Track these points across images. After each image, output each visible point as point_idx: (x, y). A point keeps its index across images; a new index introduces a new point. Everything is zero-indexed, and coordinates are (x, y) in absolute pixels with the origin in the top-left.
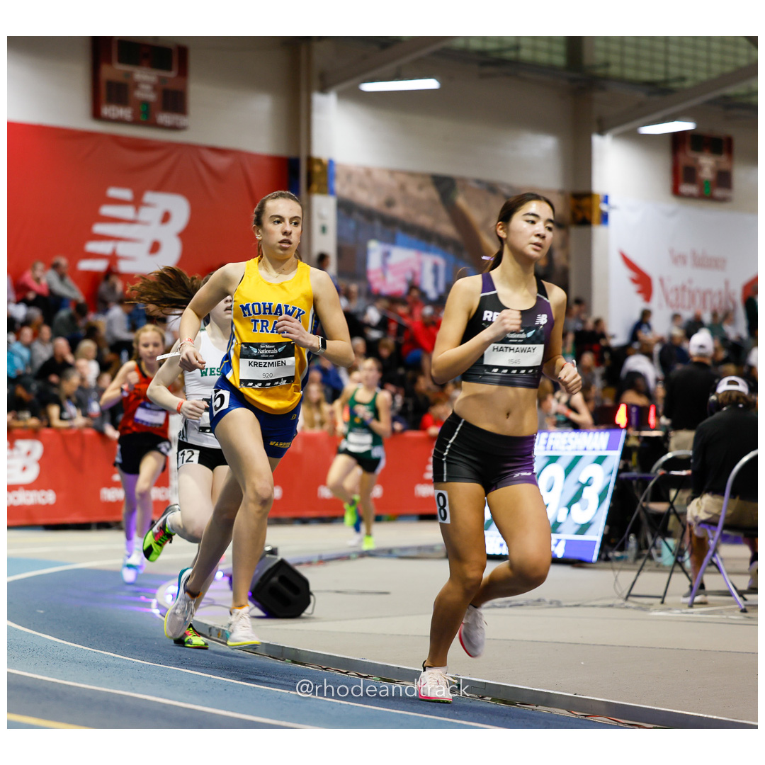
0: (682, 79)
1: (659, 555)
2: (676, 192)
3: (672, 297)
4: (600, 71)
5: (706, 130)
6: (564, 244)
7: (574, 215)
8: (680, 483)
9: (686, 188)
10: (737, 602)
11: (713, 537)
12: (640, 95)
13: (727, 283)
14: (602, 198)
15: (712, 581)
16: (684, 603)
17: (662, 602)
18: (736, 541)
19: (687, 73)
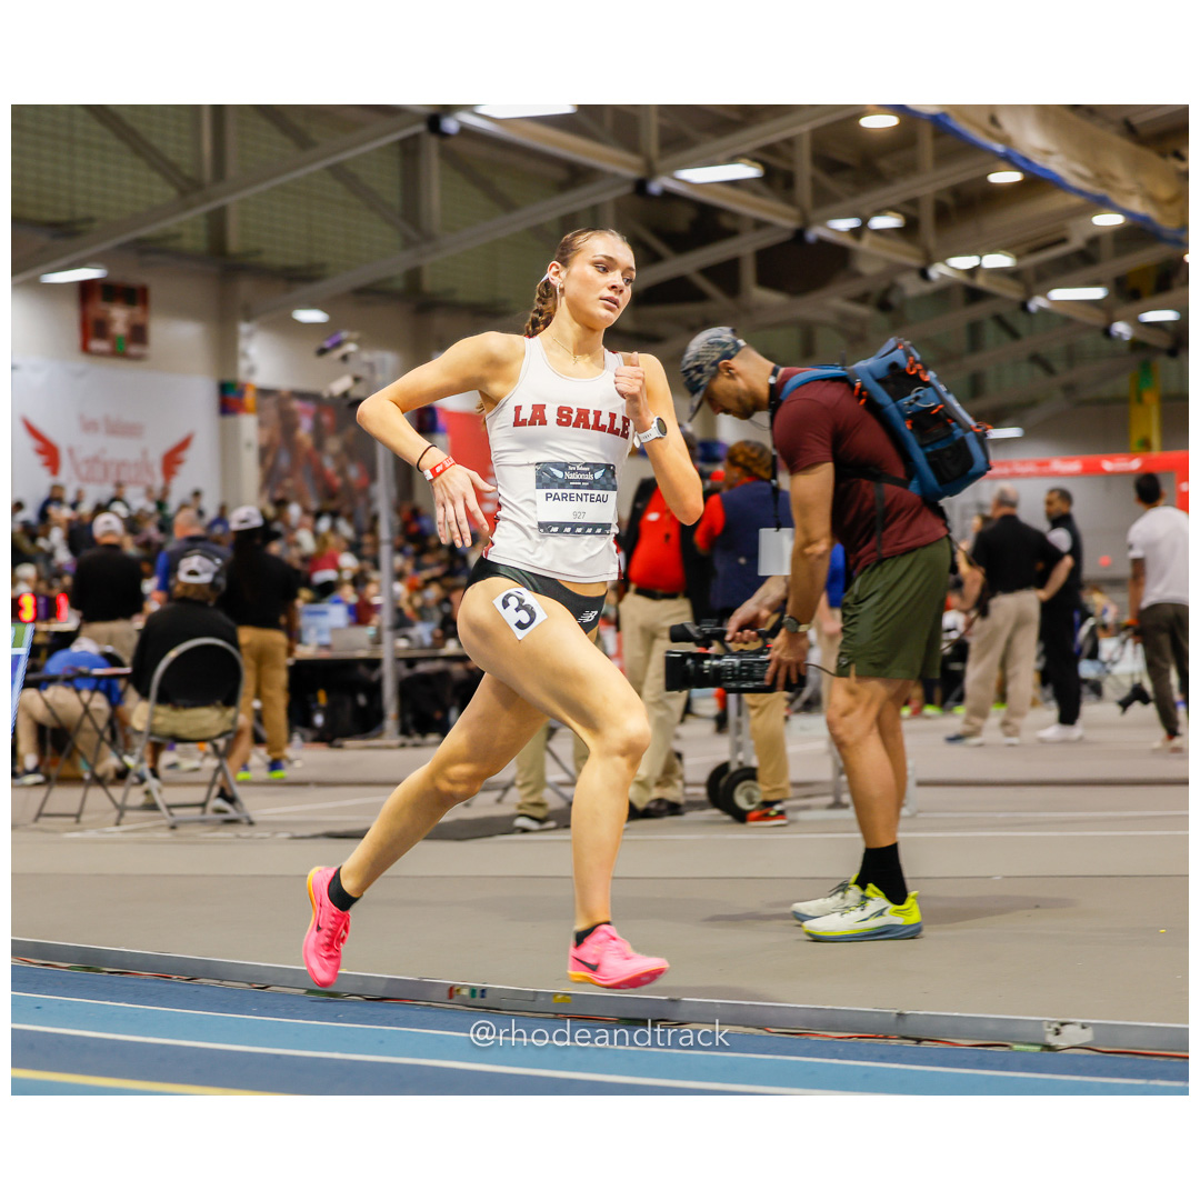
0: (90, 220)
2: (85, 348)
3: (84, 470)
5: (118, 278)
9: (97, 345)
10: (162, 818)
12: (42, 239)
13: (145, 453)
17: (78, 822)
19: (96, 213)
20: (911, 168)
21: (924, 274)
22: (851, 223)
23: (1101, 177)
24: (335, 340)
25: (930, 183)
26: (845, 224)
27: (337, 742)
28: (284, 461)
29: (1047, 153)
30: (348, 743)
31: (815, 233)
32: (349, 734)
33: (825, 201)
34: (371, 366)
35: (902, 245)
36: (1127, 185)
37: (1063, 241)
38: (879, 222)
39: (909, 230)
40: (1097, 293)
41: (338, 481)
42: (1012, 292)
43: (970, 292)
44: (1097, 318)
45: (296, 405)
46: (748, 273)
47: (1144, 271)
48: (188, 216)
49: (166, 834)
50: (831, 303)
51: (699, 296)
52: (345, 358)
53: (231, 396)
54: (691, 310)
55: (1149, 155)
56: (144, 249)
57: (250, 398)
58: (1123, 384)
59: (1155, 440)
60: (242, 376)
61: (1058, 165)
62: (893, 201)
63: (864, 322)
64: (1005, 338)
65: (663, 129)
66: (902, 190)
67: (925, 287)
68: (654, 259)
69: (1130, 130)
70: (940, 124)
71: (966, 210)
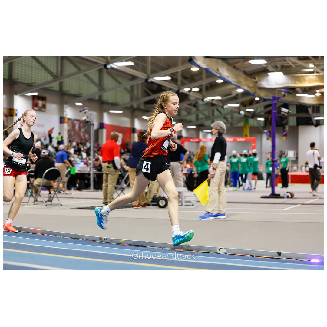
0: (35, 83)
1: (27, 193)
4: (16, 81)
5: (41, 95)
6: (7, 121)
7: (9, 114)
8: (32, 176)
9: (36, 108)
10: (44, 204)
11: (40, 189)
12: (25, 86)
13: (44, 131)
14: (16, 110)
15: (39, 199)
16: (32, 204)
17: (28, 204)
18: (45, 190)
19: (36, 82)
20: (201, 79)
21: (203, 100)
22: (189, 89)
23: (239, 82)
24: (83, 109)
25: (205, 82)
26: (187, 90)
27: (81, 190)
28: (73, 133)
29: (228, 77)
30: (83, 190)
31: (181, 91)
32: (84, 188)
33: (184, 85)
34: (90, 114)
35: (199, 94)
36: (244, 84)
37: (231, 94)
38: (194, 89)
39: (200, 91)
40: (238, 105)
41: (83, 138)
42: (220, 104)
43: (212, 104)
44: (237, 110)
45: (75, 122)
47: (246, 101)
48: (55, 83)
49: (45, 207)
50: (184, 105)
52: (85, 113)
53: (62, 120)
55: (249, 78)
56: (45, 89)
57: (66, 120)
58: (242, 124)
59: (248, 135)
60: (65, 116)
61: (230, 79)
62: (197, 85)
63: (190, 109)
64: (219, 114)
65: (151, 69)
66: (199, 83)
67: (203, 103)
68: (149, 95)
69: (245, 73)
70: (207, 70)
71: (212, 87)
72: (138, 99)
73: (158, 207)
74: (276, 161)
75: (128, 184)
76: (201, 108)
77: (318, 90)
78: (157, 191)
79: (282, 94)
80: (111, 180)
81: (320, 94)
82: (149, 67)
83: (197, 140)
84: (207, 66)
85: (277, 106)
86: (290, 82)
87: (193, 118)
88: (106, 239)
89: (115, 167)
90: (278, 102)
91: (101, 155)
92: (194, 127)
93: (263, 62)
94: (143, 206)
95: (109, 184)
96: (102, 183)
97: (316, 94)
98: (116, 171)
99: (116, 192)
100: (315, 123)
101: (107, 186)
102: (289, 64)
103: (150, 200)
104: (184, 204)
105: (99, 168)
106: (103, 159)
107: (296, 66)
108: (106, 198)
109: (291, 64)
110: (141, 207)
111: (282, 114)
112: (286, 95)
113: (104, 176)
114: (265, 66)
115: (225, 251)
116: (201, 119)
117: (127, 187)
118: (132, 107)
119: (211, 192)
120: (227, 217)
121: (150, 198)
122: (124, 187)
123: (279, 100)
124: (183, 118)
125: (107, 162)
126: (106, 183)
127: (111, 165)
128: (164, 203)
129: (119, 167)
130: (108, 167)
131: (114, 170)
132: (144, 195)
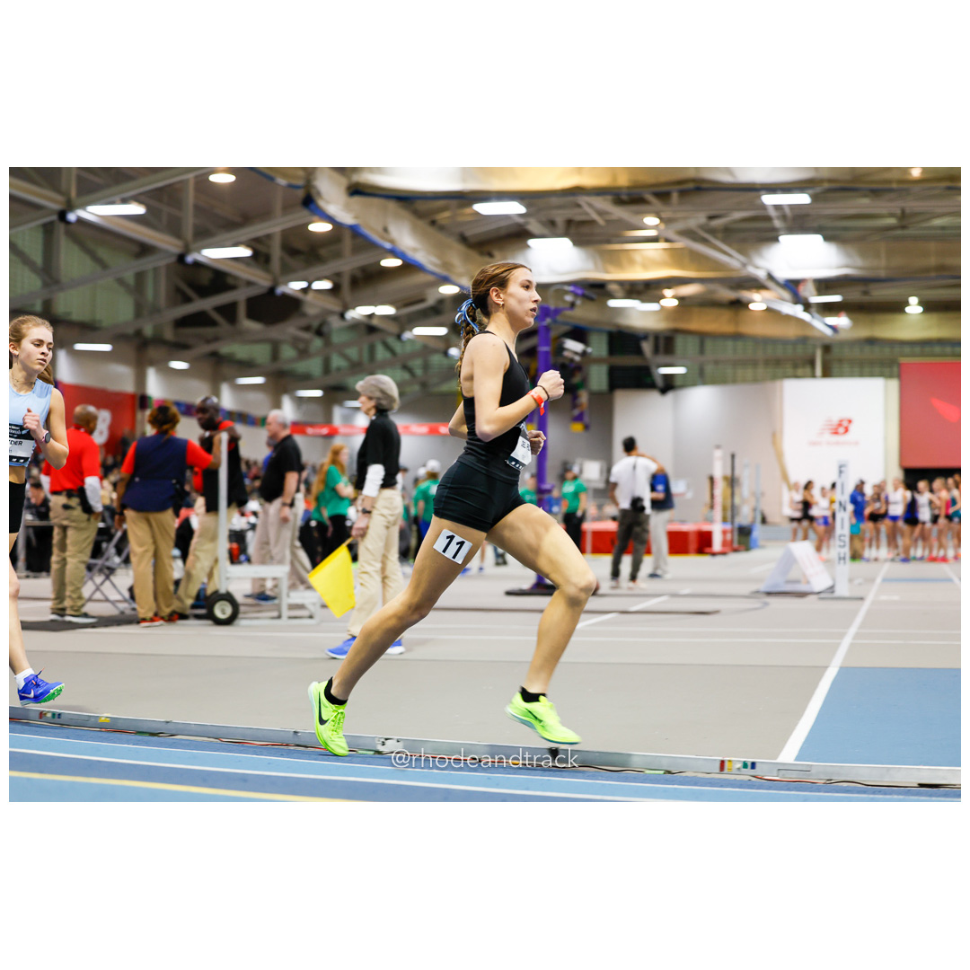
20: (338, 255)
21: (342, 316)
22: (304, 284)
23: (446, 265)
25: (349, 263)
26: (296, 286)
29: (415, 250)
31: (280, 290)
33: (289, 273)
35: (331, 299)
36: (461, 270)
37: (422, 300)
38: (318, 285)
39: (335, 291)
40: (442, 331)
42: (393, 328)
43: (369, 328)
44: (441, 346)
46: (242, 310)
50: (290, 329)
51: (213, 323)
54: (209, 331)
55: (474, 254)
61: (422, 256)
62: (327, 273)
63: (307, 342)
64: (388, 355)
65: (195, 226)
66: (333, 266)
67: (343, 324)
68: (187, 300)
69: (464, 239)
70: (354, 231)
71: (368, 280)
72: (156, 310)
73: (210, 622)
74: (549, 491)
75: (124, 555)
76: (336, 339)
77: (669, 288)
78: (210, 575)
79: (565, 302)
80: (75, 543)
81: (676, 303)
82: (189, 221)
83: (325, 431)
84: (356, 217)
85: (553, 334)
86: (590, 265)
87: (313, 366)
88: (56, 716)
89: (87, 508)
90: (555, 321)
91: (47, 474)
92: (318, 393)
93: (515, 208)
94: (167, 618)
95: (69, 556)
96: (50, 554)
97: (663, 302)
98: (89, 520)
99: (91, 579)
100: (660, 382)
101: (64, 562)
102: (587, 214)
103: (190, 602)
104: (285, 613)
105: (43, 510)
106: (52, 483)
107: (608, 222)
108: (60, 596)
109: (595, 216)
110: (161, 622)
111: (566, 358)
112: (579, 302)
113: (56, 531)
114: (521, 221)
115: (399, 747)
116: (339, 369)
117: (123, 565)
118: (138, 333)
119: (361, 578)
120: (408, 650)
121: (189, 597)
122: (113, 566)
123: (559, 318)
124: (286, 367)
125: (65, 493)
126: (62, 554)
127: (75, 502)
128: (229, 610)
129: (98, 507)
130: (66, 507)
131: (85, 516)
132: (172, 588)
